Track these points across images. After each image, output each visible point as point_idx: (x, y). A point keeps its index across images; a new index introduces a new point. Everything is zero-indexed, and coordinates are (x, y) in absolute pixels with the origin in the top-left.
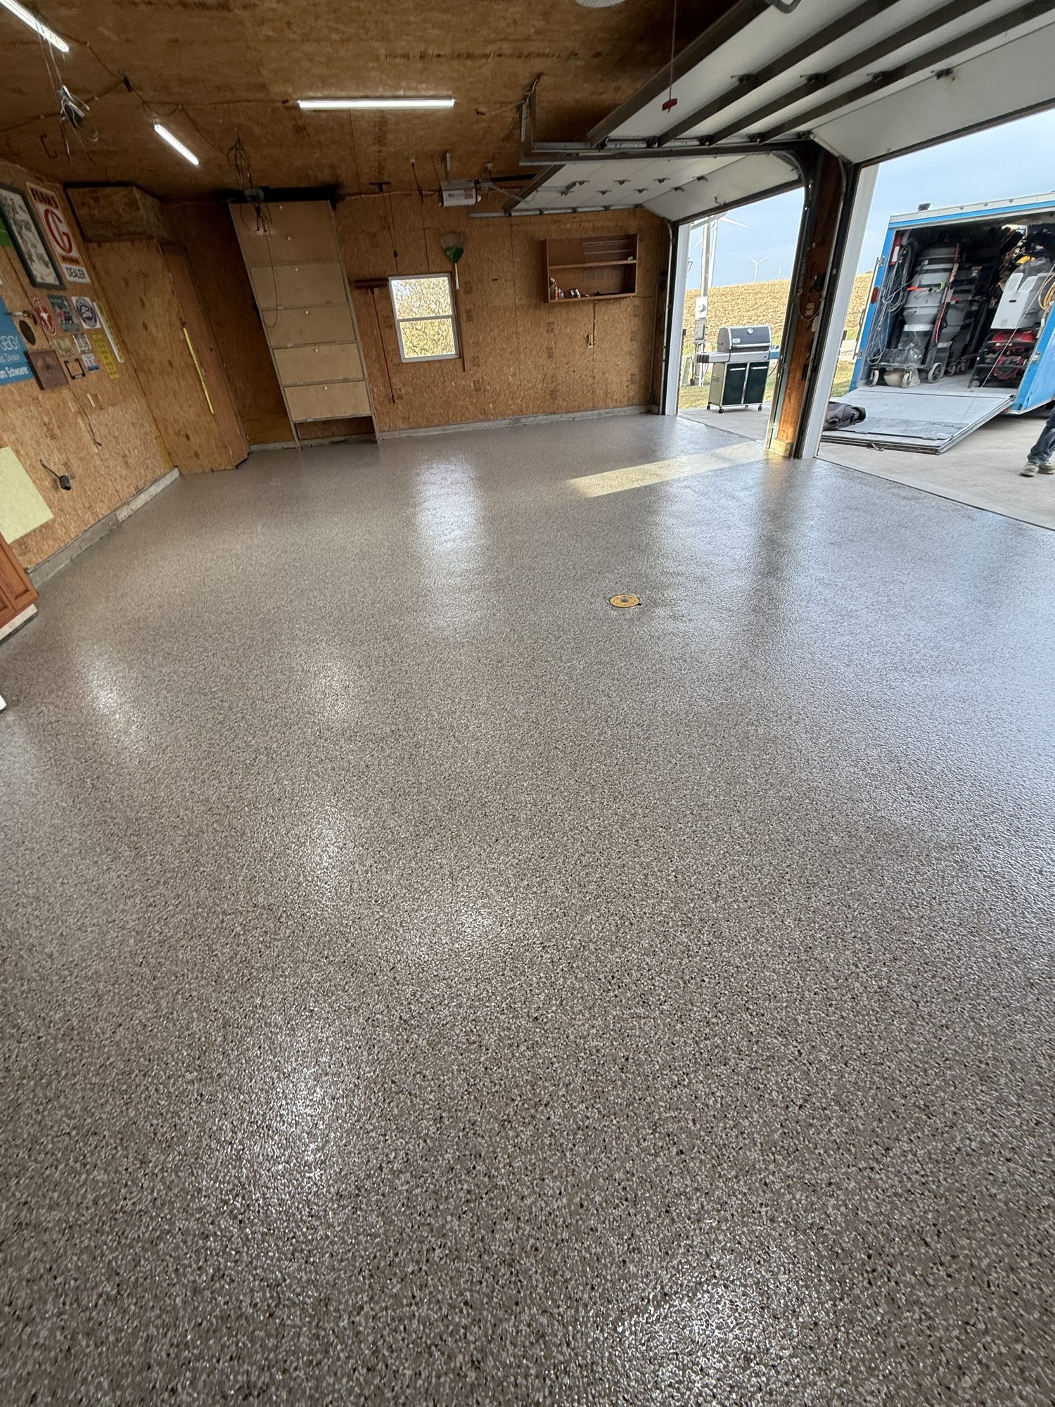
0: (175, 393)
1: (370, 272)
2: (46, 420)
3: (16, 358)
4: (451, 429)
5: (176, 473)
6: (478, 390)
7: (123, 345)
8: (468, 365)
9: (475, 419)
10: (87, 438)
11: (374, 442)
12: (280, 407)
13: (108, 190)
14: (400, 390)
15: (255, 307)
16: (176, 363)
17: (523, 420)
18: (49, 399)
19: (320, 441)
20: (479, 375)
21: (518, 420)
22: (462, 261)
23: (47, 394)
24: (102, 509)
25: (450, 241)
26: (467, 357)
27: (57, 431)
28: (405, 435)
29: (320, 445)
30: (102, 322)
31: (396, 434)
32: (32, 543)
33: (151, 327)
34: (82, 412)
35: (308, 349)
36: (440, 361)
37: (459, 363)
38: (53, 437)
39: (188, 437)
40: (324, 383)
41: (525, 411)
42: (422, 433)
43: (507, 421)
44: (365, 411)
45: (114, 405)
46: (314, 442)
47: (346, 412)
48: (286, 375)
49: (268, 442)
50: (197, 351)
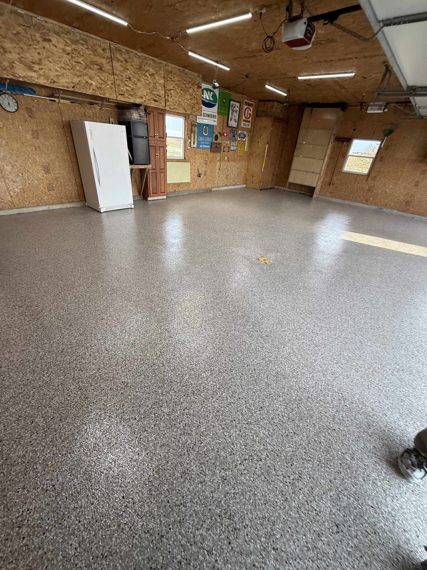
0: (256, 163)
1: (347, 135)
2: (207, 159)
3: (208, 143)
4: (347, 202)
5: (245, 186)
6: (369, 190)
7: (250, 146)
8: (370, 179)
9: (361, 202)
10: (218, 167)
11: (312, 196)
12: (287, 177)
13: (268, 103)
14: (335, 181)
15: (296, 142)
16: (260, 154)
17: (384, 210)
18: (211, 155)
19: (296, 191)
20: (372, 185)
21: (382, 209)
22: (390, 136)
23: (211, 153)
24: (209, 186)
25: (388, 127)
26: (372, 176)
27: (208, 163)
28: (327, 199)
29: (296, 192)
30: (247, 139)
31: (324, 197)
32: (181, 186)
33: (260, 142)
34: (220, 161)
35: (306, 159)
36: (357, 174)
37: (366, 178)
38: (206, 164)
39: (253, 177)
40: (305, 171)
41: (388, 206)
42: (334, 200)
43: (376, 207)
44: (313, 185)
45: (234, 161)
46: (294, 191)
47: (307, 183)
48: (294, 166)
49: (281, 186)
50: (268, 152)
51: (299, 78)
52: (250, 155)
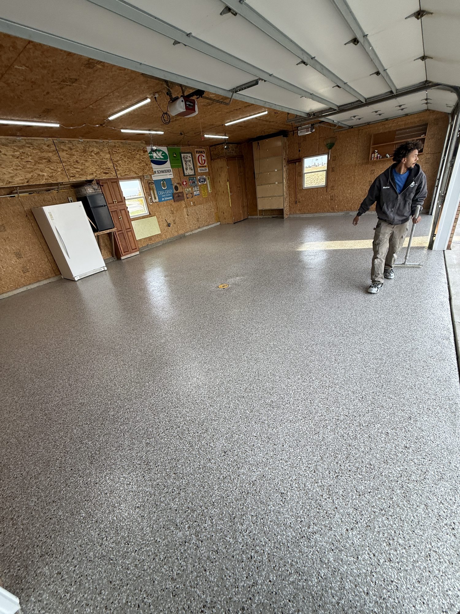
0: (223, 200)
1: (296, 157)
2: (172, 209)
3: (169, 195)
4: (317, 215)
5: (219, 223)
6: (332, 200)
7: (213, 187)
8: (329, 189)
9: (328, 211)
10: (185, 213)
11: (283, 218)
12: (256, 205)
13: (218, 146)
14: (300, 199)
15: (254, 173)
16: (225, 192)
17: (351, 213)
18: (175, 204)
19: (269, 216)
20: (333, 194)
21: (348, 213)
22: (333, 148)
23: (175, 203)
24: (181, 232)
25: (329, 141)
26: (330, 186)
27: (175, 212)
28: (298, 216)
29: (269, 218)
30: (208, 182)
31: (295, 216)
32: (153, 239)
33: (221, 182)
34: (186, 207)
35: (267, 186)
36: (317, 188)
37: (325, 189)
38: (173, 213)
39: (224, 213)
40: (270, 197)
41: (352, 209)
42: (305, 216)
43: (343, 213)
44: (281, 207)
45: (201, 204)
46: (267, 217)
47: (275, 207)
48: (259, 194)
49: (254, 215)
50: (230, 188)
51: (226, 125)
52: (215, 195)
